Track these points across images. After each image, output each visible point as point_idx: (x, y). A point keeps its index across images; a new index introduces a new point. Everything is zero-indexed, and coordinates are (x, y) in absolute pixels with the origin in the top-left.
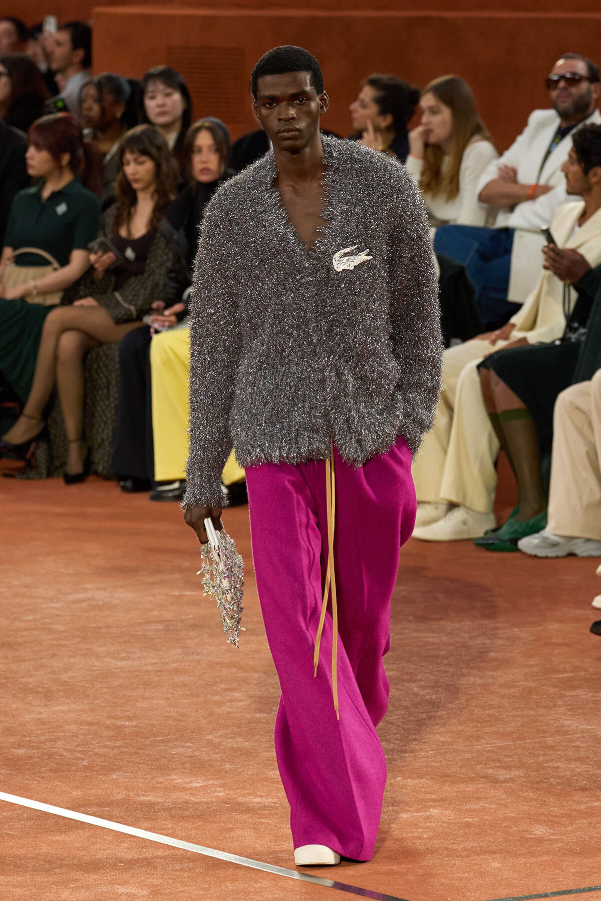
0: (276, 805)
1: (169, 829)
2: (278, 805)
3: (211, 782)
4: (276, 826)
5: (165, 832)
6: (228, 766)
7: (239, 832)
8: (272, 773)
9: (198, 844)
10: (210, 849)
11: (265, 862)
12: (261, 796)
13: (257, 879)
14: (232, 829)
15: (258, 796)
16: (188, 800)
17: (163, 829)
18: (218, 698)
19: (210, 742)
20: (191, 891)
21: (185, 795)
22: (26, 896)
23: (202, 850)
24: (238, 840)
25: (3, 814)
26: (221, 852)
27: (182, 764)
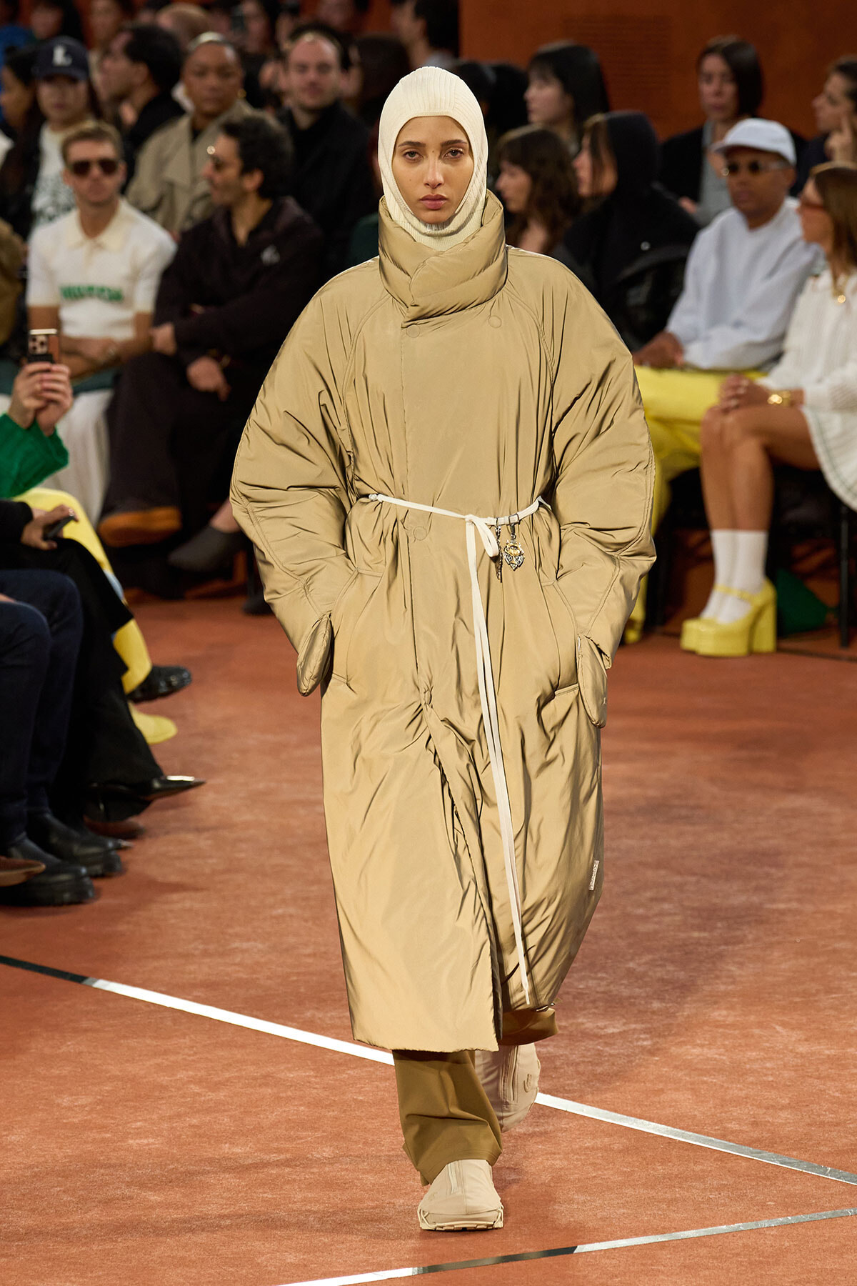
0: (722, 1057)
1: (575, 1091)
2: (724, 1058)
3: (633, 1026)
4: (722, 1086)
5: (570, 1095)
6: (656, 1005)
7: (675, 1095)
8: (716, 1013)
9: (616, 1111)
10: (633, 1118)
11: (708, 1136)
12: (702, 1046)
13: (697, 1159)
14: (662, 1091)
15: (698, 1045)
16: (602, 1051)
17: (569, 1091)
18: (640, 911)
19: (630, 972)
20: (607, 1176)
21: (598, 1044)
22: (380, 1185)
23: (620, 1120)
24: (670, 1106)
25: (349, 1072)
26: (647, 1122)
27: (594, 1002)
